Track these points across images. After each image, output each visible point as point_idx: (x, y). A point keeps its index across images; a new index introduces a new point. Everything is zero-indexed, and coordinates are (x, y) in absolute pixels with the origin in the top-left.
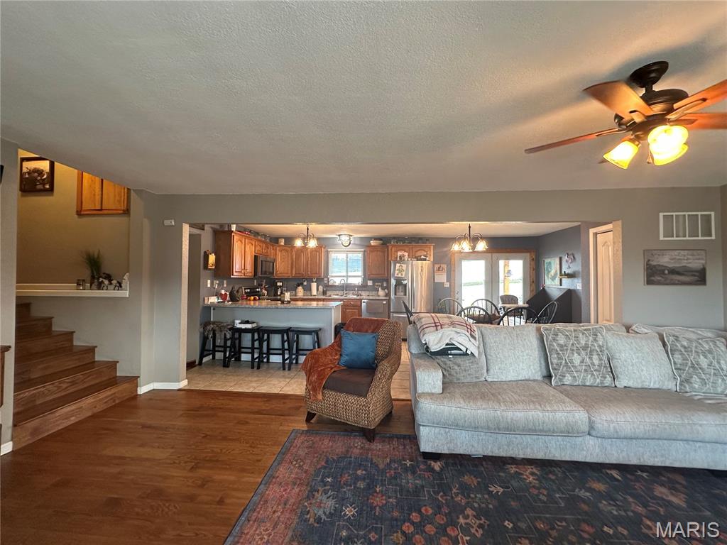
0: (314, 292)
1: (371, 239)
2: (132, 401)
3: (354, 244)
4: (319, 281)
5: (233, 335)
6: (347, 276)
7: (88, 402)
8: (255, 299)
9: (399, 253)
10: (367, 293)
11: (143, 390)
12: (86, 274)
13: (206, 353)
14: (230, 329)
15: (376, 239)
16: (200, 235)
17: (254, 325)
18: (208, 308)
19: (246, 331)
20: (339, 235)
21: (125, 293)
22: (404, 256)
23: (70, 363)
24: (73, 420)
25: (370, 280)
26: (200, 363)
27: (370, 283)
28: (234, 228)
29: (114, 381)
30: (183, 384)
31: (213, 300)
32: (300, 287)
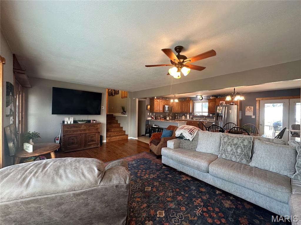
0: (188, 118)
1: (210, 96)
2: (127, 140)
3: (205, 99)
4: (190, 114)
5: (152, 129)
6: (202, 112)
7: (118, 137)
8: (163, 119)
9: (221, 102)
10: (210, 119)
11: (129, 138)
12: (122, 111)
13: (147, 133)
14: (151, 127)
15: (212, 96)
16: (145, 101)
17: (157, 126)
18: (148, 121)
19: (156, 128)
20: (197, 96)
21: (127, 116)
22: (223, 103)
23: (118, 130)
24: (115, 140)
25: (211, 114)
26: (145, 136)
27: (211, 115)
28: (156, 98)
29: (125, 135)
30: (137, 138)
31: (150, 118)
32: (183, 116)
